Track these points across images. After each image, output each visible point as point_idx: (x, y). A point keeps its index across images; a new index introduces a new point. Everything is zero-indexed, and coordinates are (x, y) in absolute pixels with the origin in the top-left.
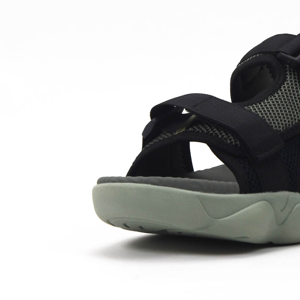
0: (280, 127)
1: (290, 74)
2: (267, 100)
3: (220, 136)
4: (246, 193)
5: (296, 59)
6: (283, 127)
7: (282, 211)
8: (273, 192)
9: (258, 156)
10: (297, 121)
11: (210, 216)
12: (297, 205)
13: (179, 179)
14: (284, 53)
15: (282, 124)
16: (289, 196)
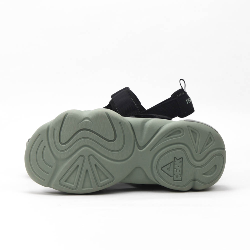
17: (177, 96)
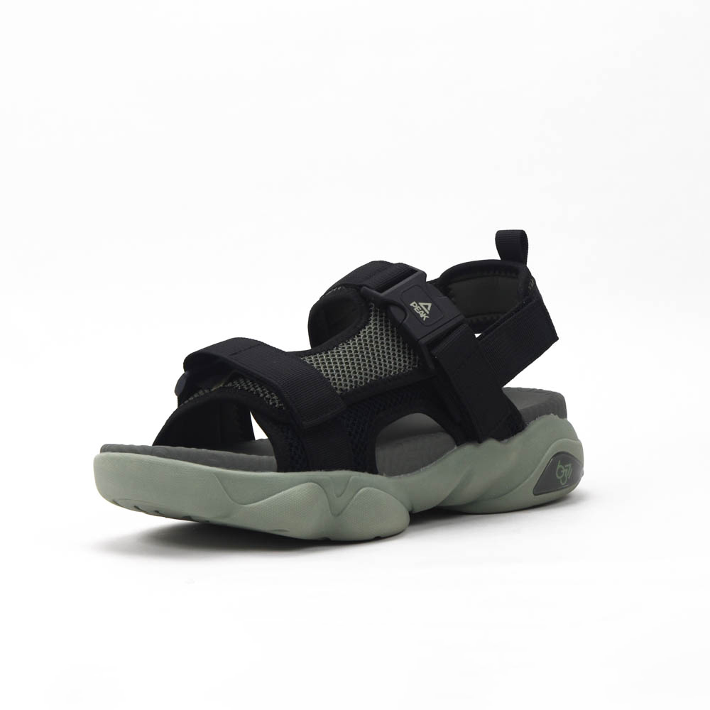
0: (346, 385)
1: (375, 315)
2: (337, 349)
3: (262, 395)
4: (286, 470)
5: (382, 295)
6: (351, 386)
7: (338, 496)
8: (327, 471)
9: (304, 423)
10: (373, 378)
11: (233, 500)
12: (361, 490)
13: (194, 450)
14: (368, 287)
15: (351, 381)
16: (350, 477)
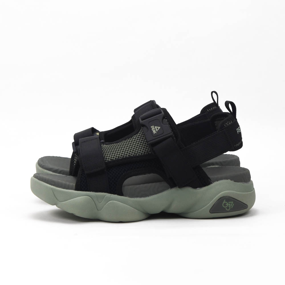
7: (100, 203)
16: (106, 195)
17: (207, 111)
